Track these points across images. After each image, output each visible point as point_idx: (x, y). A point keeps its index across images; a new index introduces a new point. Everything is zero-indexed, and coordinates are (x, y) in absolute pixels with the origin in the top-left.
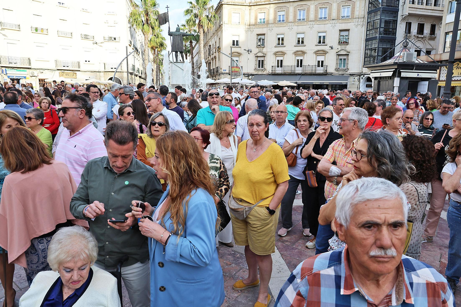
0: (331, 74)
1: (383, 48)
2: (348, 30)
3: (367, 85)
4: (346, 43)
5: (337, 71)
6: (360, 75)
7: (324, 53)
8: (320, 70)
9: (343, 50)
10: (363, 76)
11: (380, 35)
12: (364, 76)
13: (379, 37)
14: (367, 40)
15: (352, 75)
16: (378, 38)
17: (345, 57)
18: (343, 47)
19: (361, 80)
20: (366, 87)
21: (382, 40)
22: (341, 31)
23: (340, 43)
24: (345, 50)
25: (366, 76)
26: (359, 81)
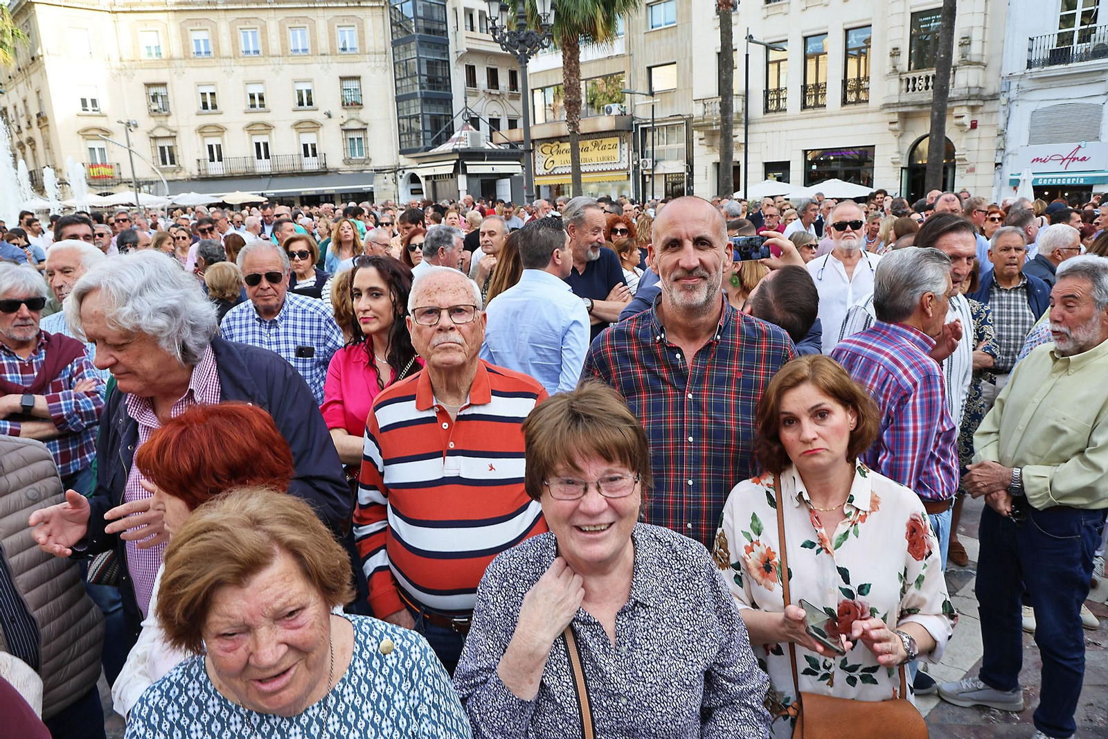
0: (336, 171)
1: (432, 116)
2: (358, 78)
3: (412, 190)
4: (358, 105)
5: (349, 164)
6: (395, 170)
7: (315, 126)
8: (311, 164)
9: (353, 119)
10: (401, 171)
11: (423, 91)
12: (403, 172)
13: (421, 93)
14: (399, 99)
15: (379, 171)
16: (419, 95)
17: (360, 135)
18: (353, 113)
19: (400, 181)
20: (412, 194)
21: (427, 100)
22: (343, 79)
23: (345, 105)
24: (358, 121)
25: (407, 172)
26: (396, 183)
